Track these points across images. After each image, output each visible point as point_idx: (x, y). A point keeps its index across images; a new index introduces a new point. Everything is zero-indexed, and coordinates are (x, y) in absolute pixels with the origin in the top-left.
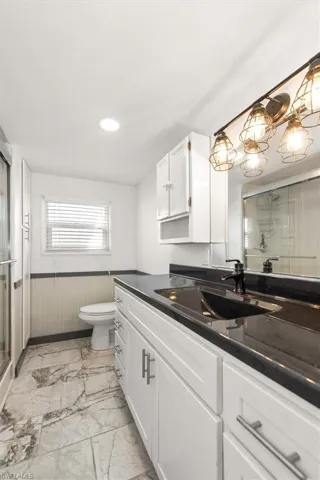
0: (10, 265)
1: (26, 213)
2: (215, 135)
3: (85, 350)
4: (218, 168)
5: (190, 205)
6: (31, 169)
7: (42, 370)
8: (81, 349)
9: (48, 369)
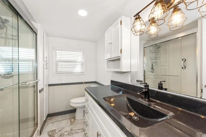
0: (37, 82)
1: (45, 56)
2: (134, 16)
3: (72, 120)
4: (135, 34)
5: (121, 53)
6: (48, 35)
7: (52, 131)
8: (70, 119)
9: (55, 130)
